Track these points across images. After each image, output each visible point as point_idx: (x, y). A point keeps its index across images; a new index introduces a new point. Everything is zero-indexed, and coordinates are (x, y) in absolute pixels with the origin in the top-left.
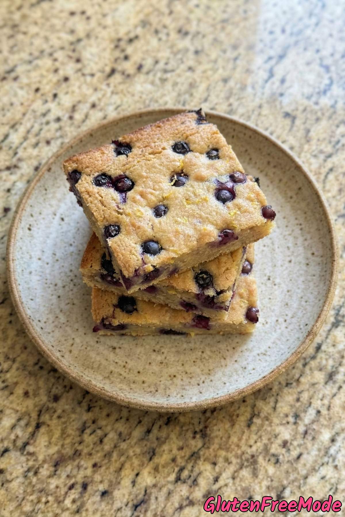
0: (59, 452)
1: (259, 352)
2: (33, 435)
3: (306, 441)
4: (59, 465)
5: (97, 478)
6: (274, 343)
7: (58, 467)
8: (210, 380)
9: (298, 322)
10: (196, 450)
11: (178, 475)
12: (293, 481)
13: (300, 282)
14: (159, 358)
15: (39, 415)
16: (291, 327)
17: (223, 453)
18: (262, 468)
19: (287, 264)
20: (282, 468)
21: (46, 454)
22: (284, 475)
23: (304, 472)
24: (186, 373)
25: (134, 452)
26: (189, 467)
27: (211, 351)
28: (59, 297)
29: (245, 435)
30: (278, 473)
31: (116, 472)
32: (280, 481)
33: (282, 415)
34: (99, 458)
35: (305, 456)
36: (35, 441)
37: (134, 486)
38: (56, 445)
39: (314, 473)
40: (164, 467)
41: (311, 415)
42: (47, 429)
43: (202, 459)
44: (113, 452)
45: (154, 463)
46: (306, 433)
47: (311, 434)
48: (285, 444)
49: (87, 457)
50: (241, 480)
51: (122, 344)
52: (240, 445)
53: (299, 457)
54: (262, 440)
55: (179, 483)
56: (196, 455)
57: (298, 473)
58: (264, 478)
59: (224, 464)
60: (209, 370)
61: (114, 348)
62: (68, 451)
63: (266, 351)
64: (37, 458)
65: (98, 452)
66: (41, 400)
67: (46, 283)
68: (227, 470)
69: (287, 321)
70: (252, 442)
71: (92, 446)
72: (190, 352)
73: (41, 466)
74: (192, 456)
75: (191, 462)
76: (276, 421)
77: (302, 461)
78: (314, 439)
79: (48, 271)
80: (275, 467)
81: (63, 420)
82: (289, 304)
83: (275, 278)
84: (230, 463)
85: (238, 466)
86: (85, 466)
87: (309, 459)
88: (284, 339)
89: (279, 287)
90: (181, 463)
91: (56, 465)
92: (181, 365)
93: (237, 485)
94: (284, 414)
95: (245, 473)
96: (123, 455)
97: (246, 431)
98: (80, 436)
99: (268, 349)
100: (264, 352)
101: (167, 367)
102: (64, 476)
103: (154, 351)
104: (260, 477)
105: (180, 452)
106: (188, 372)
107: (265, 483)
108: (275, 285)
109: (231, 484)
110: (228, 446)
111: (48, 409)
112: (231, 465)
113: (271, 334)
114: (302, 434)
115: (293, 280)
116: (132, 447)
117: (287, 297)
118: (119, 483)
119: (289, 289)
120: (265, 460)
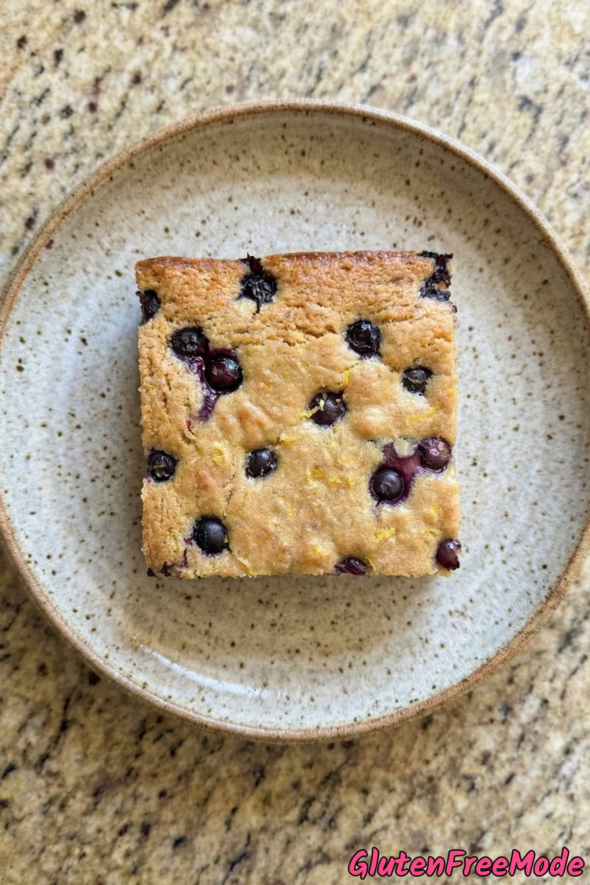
0: (101, 771)
1: (452, 609)
2: (56, 741)
3: (521, 752)
4: (102, 792)
5: (167, 815)
6: (479, 591)
7: (99, 796)
8: (361, 661)
9: (528, 555)
10: (334, 768)
11: (304, 810)
12: (498, 821)
13: (533, 472)
14: (270, 616)
15: (66, 707)
16: (512, 563)
17: (380, 773)
18: (446, 799)
19: (510, 434)
20: (479, 800)
21: (80, 774)
22: (482, 809)
23: (517, 806)
24: (319, 645)
25: (228, 771)
26: (323, 796)
27: (364, 603)
28: (85, 500)
29: (418, 742)
30: (473, 807)
31: (198, 805)
32: (476, 821)
33: (482, 707)
34: (170, 781)
35: (519, 779)
36: (60, 752)
37: (229, 829)
38: (96, 759)
39: (534, 808)
40: (279, 797)
41: (531, 707)
42: (80, 731)
43: (344, 783)
44: (193, 771)
45: (262, 790)
46: (522, 738)
47: (530, 740)
48: (485, 759)
49: (150, 779)
50: (410, 819)
51: (203, 589)
52: (410, 759)
53: (509, 780)
54: (446, 750)
55: (305, 823)
56: (333, 777)
57: (507, 808)
58: (448, 816)
59: (380, 792)
60: (361, 640)
61: (189, 598)
62: (117, 769)
63: (465, 608)
64: (64, 780)
65: (167, 771)
66: (68, 681)
67: (59, 475)
68: (387, 802)
69: (506, 550)
70: (429, 754)
71: (157, 760)
72: (326, 605)
73: (72, 795)
74: (328, 778)
75: (326, 788)
76: (471, 717)
77: (514, 787)
78: (535, 749)
79: (61, 451)
80: (468, 797)
81: (107, 716)
82: (510, 516)
83: (486, 462)
84: (391, 790)
85: (404, 797)
86: (146, 795)
87: (525, 783)
88: (500, 587)
89: (492, 479)
90: (309, 790)
91: (97, 793)
92: (308, 629)
93: (403, 829)
94: (485, 705)
95: (417, 808)
96: (210, 776)
97: (419, 735)
98: (137, 743)
99: (469, 604)
100: (461, 609)
101: (285, 633)
102: (110, 811)
103: (261, 602)
104: (443, 814)
105: (308, 771)
106: (322, 642)
107: (451, 825)
108: (485, 475)
109: (392, 827)
110: (389, 761)
111: (80, 697)
112: (392, 794)
113: (476, 574)
114: (515, 740)
115: (520, 466)
116: (225, 762)
117: (507, 499)
118: (204, 824)
119: (512, 485)
120: (451, 785)
